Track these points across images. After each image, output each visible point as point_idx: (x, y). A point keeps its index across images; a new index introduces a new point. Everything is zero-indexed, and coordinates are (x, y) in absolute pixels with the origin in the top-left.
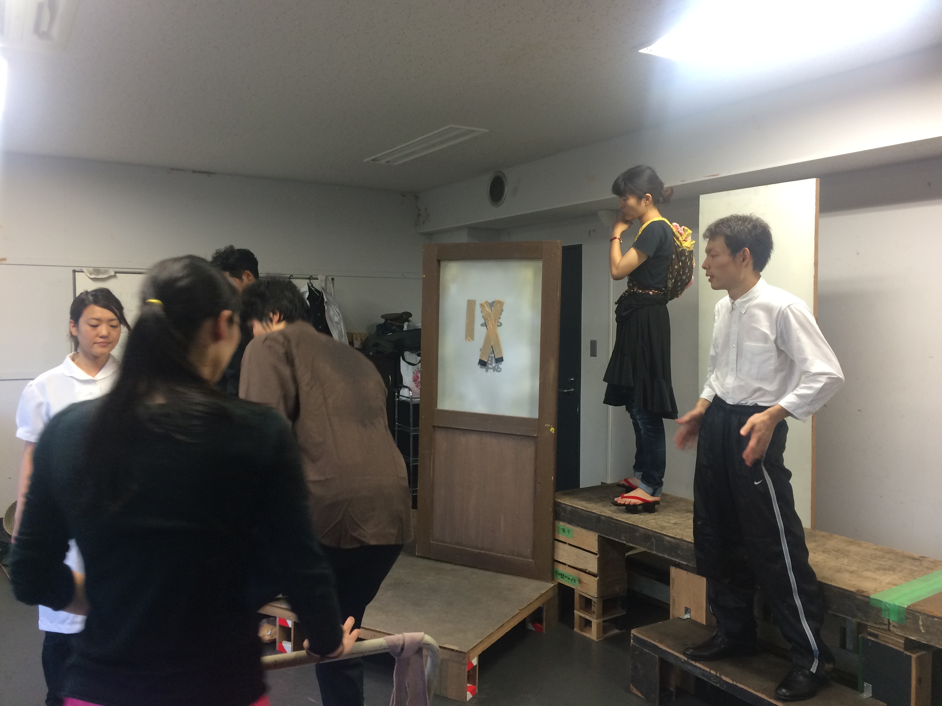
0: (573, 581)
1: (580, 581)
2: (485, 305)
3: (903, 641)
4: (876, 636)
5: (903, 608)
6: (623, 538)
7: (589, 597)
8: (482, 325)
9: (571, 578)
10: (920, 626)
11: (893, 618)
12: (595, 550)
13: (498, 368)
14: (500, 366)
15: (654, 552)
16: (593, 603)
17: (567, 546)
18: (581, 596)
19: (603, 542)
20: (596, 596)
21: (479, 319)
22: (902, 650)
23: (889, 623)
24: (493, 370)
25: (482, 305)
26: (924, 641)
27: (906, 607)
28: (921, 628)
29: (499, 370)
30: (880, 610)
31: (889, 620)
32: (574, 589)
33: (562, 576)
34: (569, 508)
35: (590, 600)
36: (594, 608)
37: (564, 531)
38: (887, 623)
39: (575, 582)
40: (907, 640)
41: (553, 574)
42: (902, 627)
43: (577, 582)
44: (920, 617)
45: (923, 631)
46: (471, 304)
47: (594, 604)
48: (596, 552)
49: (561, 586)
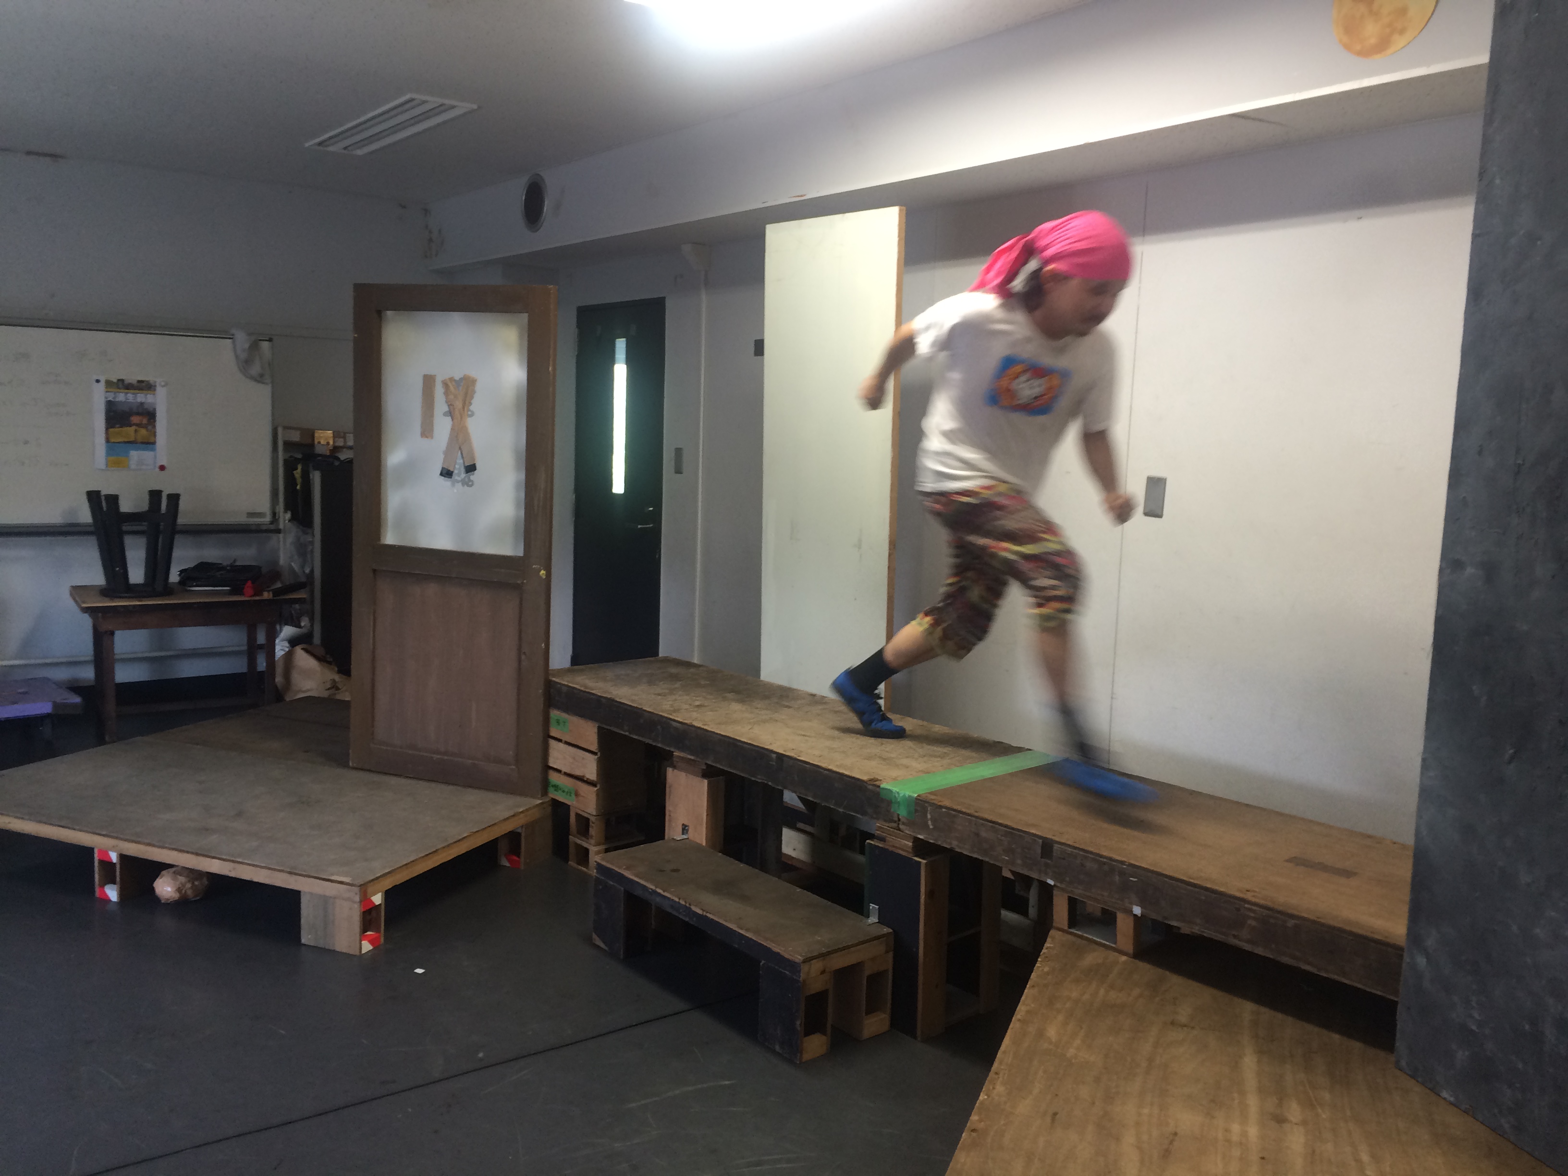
0: (569, 794)
1: (577, 795)
2: (450, 384)
3: (911, 844)
4: (882, 839)
5: (913, 797)
6: (626, 728)
7: (586, 815)
8: (445, 414)
9: (566, 790)
10: (928, 820)
11: (903, 812)
12: (594, 747)
13: (470, 480)
14: (472, 478)
15: (659, 745)
16: (591, 823)
17: (561, 745)
18: (578, 815)
19: (604, 736)
20: (594, 813)
21: (440, 406)
22: (910, 856)
23: (899, 820)
24: (462, 484)
25: (445, 384)
26: (931, 839)
27: (916, 795)
28: (930, 823)
29: (470, 483)
30: (889, 803)
31: (898, 815)
32: (569, 806)
33: (556, 787)
34: (564, 689)
35: (588, 820)
36: (593, 831)
37: (558, 722)
38: (896, 819)
39: (570, 795)
40: (916, 840)
41: (545, 785)
42: (910, 824)
43: (573, 796)
44: (929, 809)
45: (931, 827)
46: (429, 381)
47: (593, 825)
48: (594, 751)
49: (555, 803)
